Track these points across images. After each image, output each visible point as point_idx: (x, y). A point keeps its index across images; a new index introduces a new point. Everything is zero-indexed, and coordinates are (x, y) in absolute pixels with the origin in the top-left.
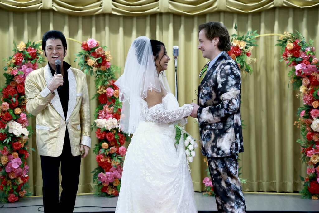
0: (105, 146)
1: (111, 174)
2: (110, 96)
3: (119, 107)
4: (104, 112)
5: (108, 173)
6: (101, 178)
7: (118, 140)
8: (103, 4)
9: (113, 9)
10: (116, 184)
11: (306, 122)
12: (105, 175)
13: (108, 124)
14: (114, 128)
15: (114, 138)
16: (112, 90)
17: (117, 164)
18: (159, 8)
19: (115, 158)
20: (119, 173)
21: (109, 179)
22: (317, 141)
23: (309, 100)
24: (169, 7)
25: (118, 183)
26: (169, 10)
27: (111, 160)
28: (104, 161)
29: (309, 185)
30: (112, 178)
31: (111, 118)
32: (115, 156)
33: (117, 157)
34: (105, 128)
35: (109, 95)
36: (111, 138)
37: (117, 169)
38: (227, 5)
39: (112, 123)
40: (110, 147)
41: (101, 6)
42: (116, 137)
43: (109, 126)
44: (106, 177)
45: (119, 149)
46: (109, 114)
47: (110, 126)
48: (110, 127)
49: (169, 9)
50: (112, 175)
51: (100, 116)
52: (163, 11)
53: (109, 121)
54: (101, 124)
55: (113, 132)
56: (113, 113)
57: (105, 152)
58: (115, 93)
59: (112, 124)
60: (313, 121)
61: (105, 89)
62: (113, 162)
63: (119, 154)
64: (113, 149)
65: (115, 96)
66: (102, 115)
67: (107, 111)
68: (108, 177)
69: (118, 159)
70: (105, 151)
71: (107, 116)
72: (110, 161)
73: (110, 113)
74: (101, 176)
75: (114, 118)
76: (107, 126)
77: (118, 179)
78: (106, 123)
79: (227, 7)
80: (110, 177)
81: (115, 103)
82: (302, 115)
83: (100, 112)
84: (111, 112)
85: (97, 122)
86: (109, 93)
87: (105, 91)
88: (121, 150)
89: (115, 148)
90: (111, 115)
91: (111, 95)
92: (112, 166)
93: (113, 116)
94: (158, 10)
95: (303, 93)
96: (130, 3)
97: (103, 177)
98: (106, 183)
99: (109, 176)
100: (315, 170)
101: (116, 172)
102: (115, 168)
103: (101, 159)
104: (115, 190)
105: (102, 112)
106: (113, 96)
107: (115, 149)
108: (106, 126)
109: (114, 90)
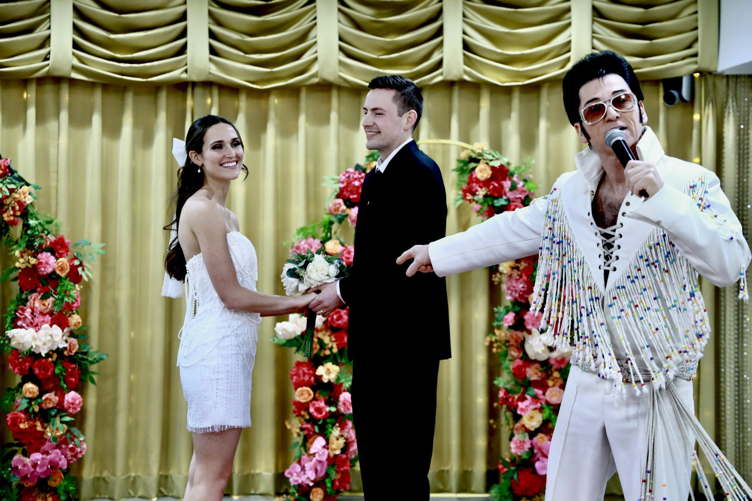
0: (31, 390)
1: (43, 459)
2: (45, 273)
3: (66, 299)
4: (29, 310)
5: (37, 456)
6: (19, 467)
7: (62, 378)
8: (52, 56)
9: (74, 68)
10: (55, 481)
11: (512, 337)
12: (27, 461)
13: (40, 340)
14: (55, 348)
15: (54, 372)
16: (52, 260)
17: (58, 434)
18: (186, 71)
19: (53, 419)
20: (63, 457)
21: (38, 469)
22: (534, 381)
23: (521, 291)
24: (210, 69)
25: (59, 479)
26: (211, 76)
27: (46, 425)
28: (27, 426)
29: (515, 476)
30: (45, 468)
31: (46, 326)
32: (55, 416)
33: (58, 418)
34: (32, 350)
35: (43, 269)
36: (48, 372)
37: (58, 447)
38: (340, 71)
39: (49, 337)
40: (42, 393)
41: (46, 59)
42: (59, 369)
43: (42, 346)
44: (30, 465)
45: (64, 398)
46: (42, 314)
47: (44, 344)
48: (45, 347)
49: (210, 73)
50: (45, 461)
51: (19, 319)
52: (195, 78)
53: (42, 332)
54: (22, 342)
55: (52, 357)
56: (51, 313)
57: (31, 405)
58: (59, 266)
59: (49, 341)
60: (530, 337)
61: (34, 256)
62: (48, 429)
63: (66, 410)
64: (50, 400)
65: (58, 272)
66: (26, 317)
67: (36, 308)
68: (35, 465)
69: (62, 422)
70: (30, 403)
71: (36, 320)
72: (43, 427)
73: (45, 312)
74: (20, 463)
75: (55, 326)
76: (37, 346)
77: (61, 469)
78: (35, 339)
79: (340, 77)
80: (42, 466)
81: (59, 290)
82: (508, 323)
83: (20, 311)
84: (48, 311)
85: (13, 336)
86: (43, 265)
87: (33, 261)
88: (70, 400)
89: (56, 395)
90: (48, 318)
91: (49, 270)
92: (46, 439)
93: (52, 320)
94: (184, 76)
95: (507, 274)
96: (118, 56)
97: (24, 465)
98: (31, 480)
99: (39, 463)
100: (532, 444)
101: (57, 453)
102: (55, 443)
103: (21, 422)
104: (52, 496)
105: (24, 311)
106: (54, 272)
107: (55, 399)
108: (34, 346)
109: (57, 258)
